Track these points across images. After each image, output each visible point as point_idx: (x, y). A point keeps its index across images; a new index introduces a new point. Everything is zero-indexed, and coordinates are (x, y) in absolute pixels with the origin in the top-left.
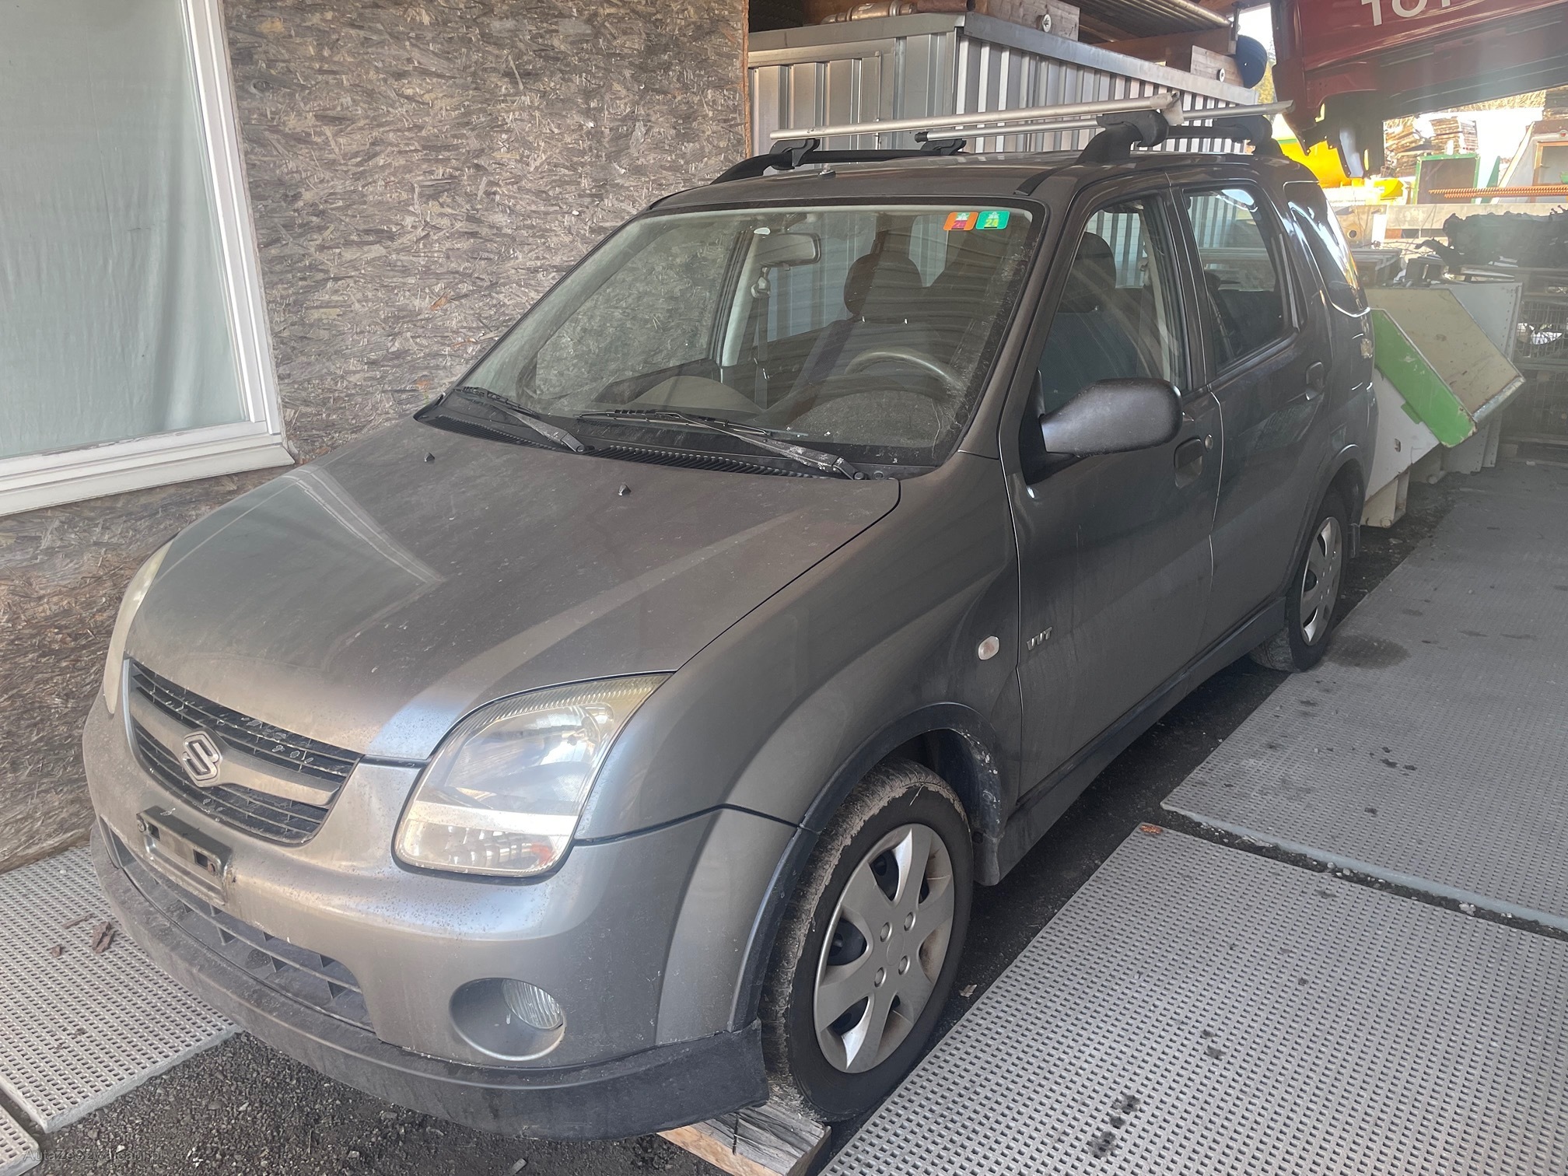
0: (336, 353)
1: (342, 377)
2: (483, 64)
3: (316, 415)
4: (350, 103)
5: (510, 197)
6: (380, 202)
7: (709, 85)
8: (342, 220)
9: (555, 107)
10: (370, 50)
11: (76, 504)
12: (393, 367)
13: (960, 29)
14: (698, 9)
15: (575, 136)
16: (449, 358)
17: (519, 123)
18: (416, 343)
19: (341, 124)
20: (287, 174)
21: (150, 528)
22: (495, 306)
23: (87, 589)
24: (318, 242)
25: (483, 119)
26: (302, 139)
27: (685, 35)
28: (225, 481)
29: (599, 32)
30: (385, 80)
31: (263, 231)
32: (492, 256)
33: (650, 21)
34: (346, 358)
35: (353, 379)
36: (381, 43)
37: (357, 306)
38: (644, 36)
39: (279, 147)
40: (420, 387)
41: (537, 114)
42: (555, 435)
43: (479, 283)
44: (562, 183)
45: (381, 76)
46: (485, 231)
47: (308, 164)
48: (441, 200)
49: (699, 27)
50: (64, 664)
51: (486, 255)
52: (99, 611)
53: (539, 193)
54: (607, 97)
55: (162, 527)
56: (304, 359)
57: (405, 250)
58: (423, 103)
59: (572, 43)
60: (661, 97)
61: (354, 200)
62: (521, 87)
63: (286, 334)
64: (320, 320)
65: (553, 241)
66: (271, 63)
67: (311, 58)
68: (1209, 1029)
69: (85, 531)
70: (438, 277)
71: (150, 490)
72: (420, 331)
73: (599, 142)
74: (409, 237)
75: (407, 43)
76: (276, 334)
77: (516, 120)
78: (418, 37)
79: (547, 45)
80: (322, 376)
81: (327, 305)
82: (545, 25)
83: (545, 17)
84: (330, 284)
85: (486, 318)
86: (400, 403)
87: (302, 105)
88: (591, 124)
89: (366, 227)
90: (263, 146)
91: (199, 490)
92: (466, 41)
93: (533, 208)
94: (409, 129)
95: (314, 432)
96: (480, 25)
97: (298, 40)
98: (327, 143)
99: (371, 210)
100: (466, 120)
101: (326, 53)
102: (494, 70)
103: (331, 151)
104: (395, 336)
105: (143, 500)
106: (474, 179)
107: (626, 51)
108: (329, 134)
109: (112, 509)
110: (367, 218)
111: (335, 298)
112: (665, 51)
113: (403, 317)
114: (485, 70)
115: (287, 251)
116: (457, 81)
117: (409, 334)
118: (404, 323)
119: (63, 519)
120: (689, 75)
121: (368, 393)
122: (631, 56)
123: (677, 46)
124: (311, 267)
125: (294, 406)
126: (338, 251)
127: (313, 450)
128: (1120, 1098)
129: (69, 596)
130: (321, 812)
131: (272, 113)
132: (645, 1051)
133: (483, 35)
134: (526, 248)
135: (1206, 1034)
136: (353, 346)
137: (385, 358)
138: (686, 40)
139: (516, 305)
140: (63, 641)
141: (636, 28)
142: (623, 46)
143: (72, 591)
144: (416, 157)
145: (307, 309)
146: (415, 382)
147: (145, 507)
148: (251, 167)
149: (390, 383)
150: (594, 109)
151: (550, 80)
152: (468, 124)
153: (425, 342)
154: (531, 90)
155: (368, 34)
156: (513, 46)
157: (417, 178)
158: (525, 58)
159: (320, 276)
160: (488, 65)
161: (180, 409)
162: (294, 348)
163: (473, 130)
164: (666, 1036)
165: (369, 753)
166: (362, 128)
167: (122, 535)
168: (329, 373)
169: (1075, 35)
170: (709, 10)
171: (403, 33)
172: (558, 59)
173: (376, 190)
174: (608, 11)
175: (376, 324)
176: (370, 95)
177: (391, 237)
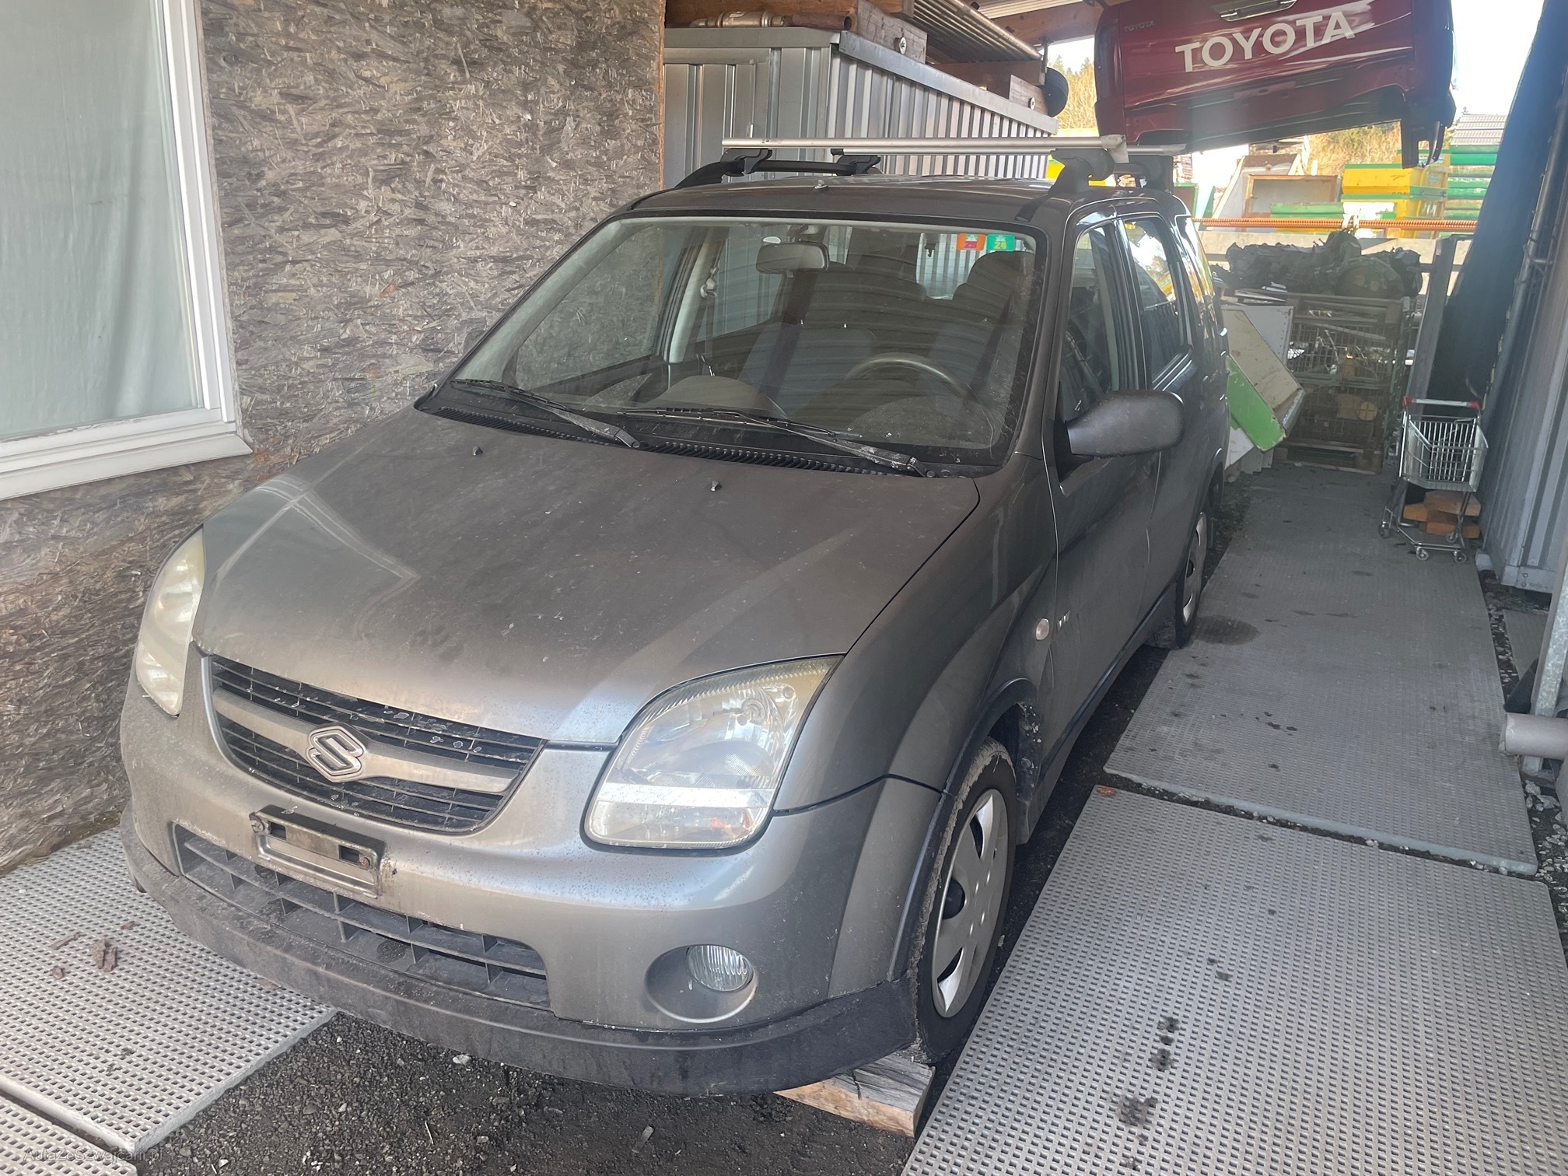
0: (292, 338)
1: (297, 364)
2: (434, 50)
3: (271, 403)
4: (313, 82)
5: (455, 185)
6: (337, 185)
7: (630, 84)
8: (301, 202)
9: (496, 97)
10: (332, 29)
11: (36, 495)
12: (344, 354)
13: (835, 46)
14: (623, 10)
15: (514, 128)
16: (395, 347)
17: (465, 111)
18: (366, 331)
19: (303, 103)
20: (252, 151)
21: (107, 521)
22: (438, 295)
23: (43, 586)
24: (278, 224)
25: (432, 106)
26: (267, 116)
27: (610, 34)
28: (183, 471)
29: (537, 26)
30: (345, 61)
31: (226, 210)
32: (436, 244)
33: (581, 18)
34: (301, 343)
35: (307, 366)
36: (343, 22)
37: (312, 290)
38: (576, 32)
39: (245, 123)
40: (368, 376)
41: (481, 103)
42: (606, 430)
43: (424, 271)
44: (501, 174)
45: (342, 56)
46: (431, 219)
47: (272, 142)
48: (393, 186)
49: (623, 27)
50: (18, 668)
51: (431, 243)
52: (55, 610)
53: (481, 183)
54: (543, 90)
55: (119, 519)
56: (261, 344)
57: (359, 234)
58: (379, 86)
59: (514, 35)
60: (588, 94)
61: (313, 181)
62: (468, 75)
63: (245, 318)
64: (278, 304)
65: (492, 232)
66: (241, 36)
67: (278, 34)
68: (1212, 957)
69: (43, 524)
70: (388, 263)
71: (109, 481)
72: (370, 318)
73: (535, 134)
74: (362, 221)
75: (367, 25)
76: (236, 317)
77: (462, 108)
78: (376, 19)
79: (491, 35)
80: (277, 362)
81: (284, 289)
82: (490, 15)
83: (491, 7)
84: (288, 267)
85: (430, 307)
86: (349, 391)
87: (268, 81)
88: (529, 117)
89: (323, 210)
90: (230, 121)
91: (156, 480)
92: (419, 26)
93: (475, 197)
94: (366, 112)
95: (269, 420)
96: (433, 11)
97: (266, 14)
98: (289, 121)
99: (329, 193)
100: (417, 106)
101: (292, 29)
102: (444, 57)
103: (294, 131)
104: (346, 322)
105: (103, 491)
106: (423, 166)
107: (560, 46)
108: (292, 113)
109: (71, 500)
110: (324, 200)
111: (293, 282)
112: (593, 49)
113: (355, 304)
114: (436, 56)
115: (249, 232)
116: (411, 65)
117: (359, 321)
118: (355, 309)
119: (22, 511)
120: (613, 73)
121: (321, 381)
122: (564, 51)
123: (603, 43)
124: (272, 249)
125: (251, 394)
126: (296, 233)
127: (268, 439)
128: (1162, 1020)
129: (25, 594)
130: (493, 800)
131: (240, 88)
132: (819, 1004)
133: (435, 21)
134: (467, 237)
135: (1212, 961)
136: (308, 331)
137: (338, 345)
138: (611, 38)
139: (457, 295)
140: (18, 642)
141: (569, 24)
142: (558, 41)
143: (28, 589)
144: (372, 140)
145: (266, 292)
146: (363, 370)
147: (104, 498)
148: (218, 142)
149: (341, 370)
150: (531, 101)
151: (493, 70)
152: (419, 109)
153: (373, 330)
154: (476, 79)
155: (332, 13)
156: (462, 34)
157: (371, 162)
158: (472, 47)
159: (279, 259)
160: (439, 51)
161: (131, 396)
162: (252, 333)
163: (423, 116)
164: (837, 991)
165: (554, 738)
166: (322, 109)
167: (80, 529)
168: (285, 360)
169: (923, 59)
170: (632, 11)
171: (363, 13)
172: (500, 50)
173: (334, 172)
174: (545, 5)
175: (329, 310)
176: (331, 75)
177: (346, 221)
